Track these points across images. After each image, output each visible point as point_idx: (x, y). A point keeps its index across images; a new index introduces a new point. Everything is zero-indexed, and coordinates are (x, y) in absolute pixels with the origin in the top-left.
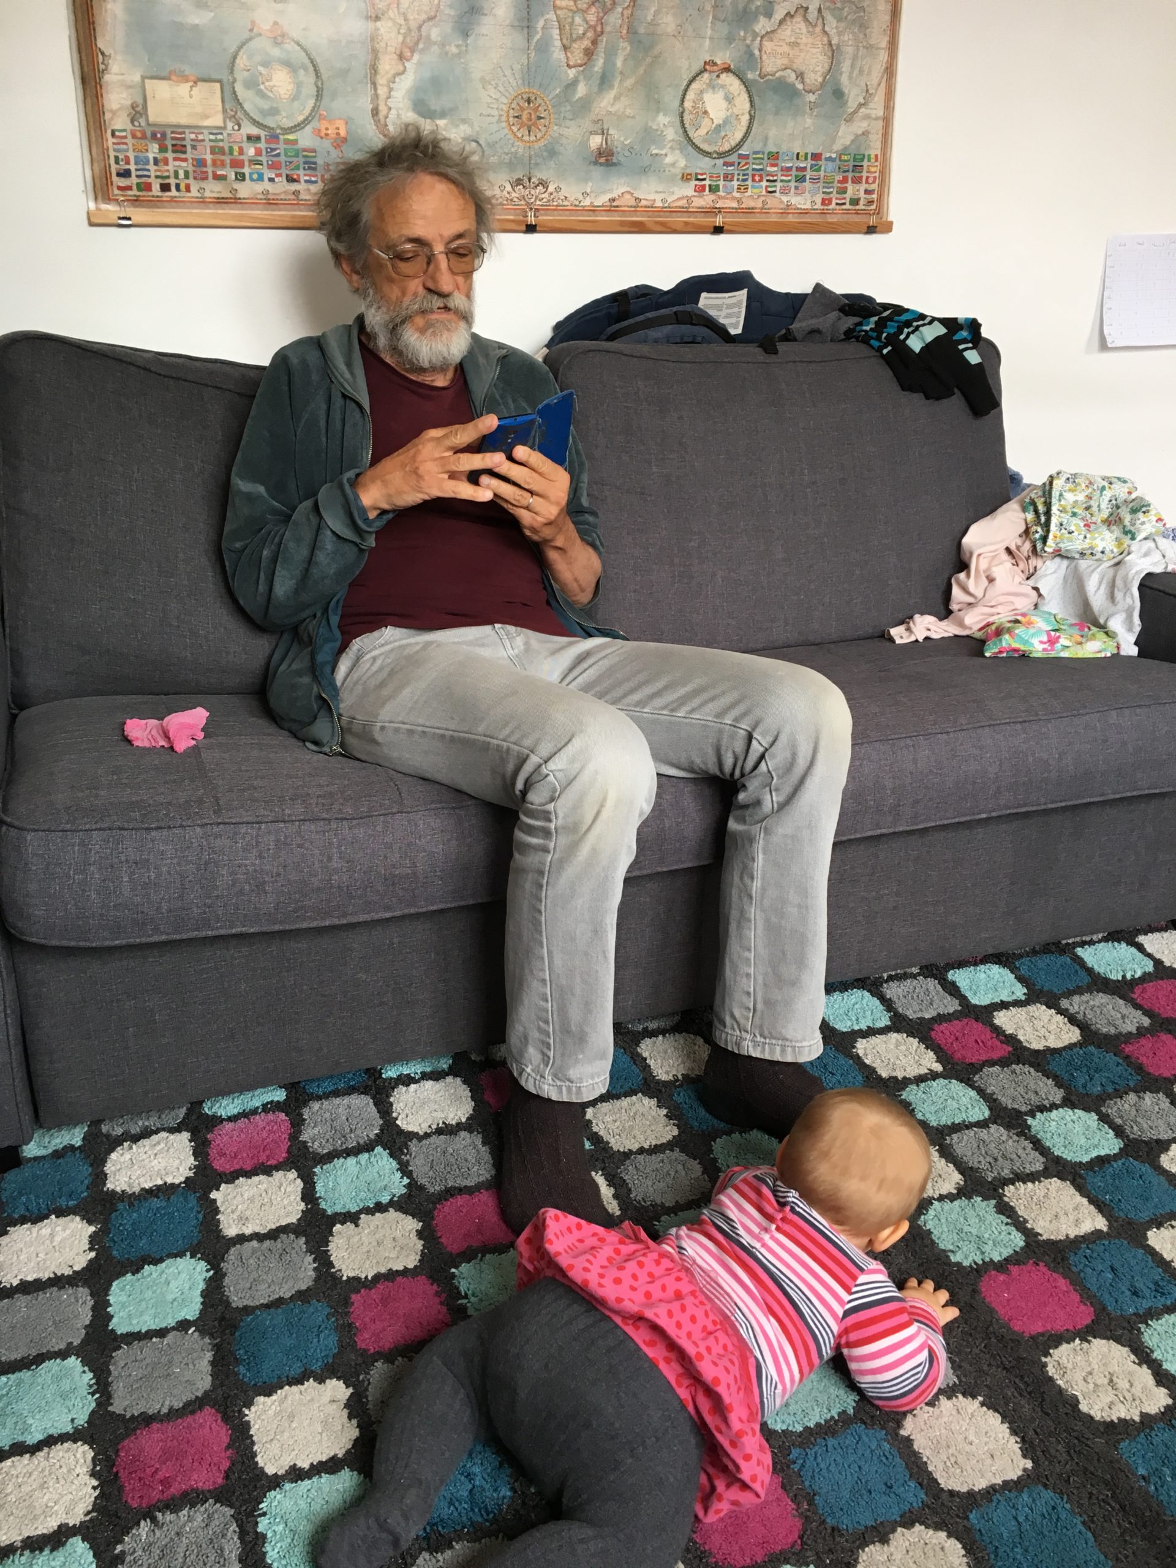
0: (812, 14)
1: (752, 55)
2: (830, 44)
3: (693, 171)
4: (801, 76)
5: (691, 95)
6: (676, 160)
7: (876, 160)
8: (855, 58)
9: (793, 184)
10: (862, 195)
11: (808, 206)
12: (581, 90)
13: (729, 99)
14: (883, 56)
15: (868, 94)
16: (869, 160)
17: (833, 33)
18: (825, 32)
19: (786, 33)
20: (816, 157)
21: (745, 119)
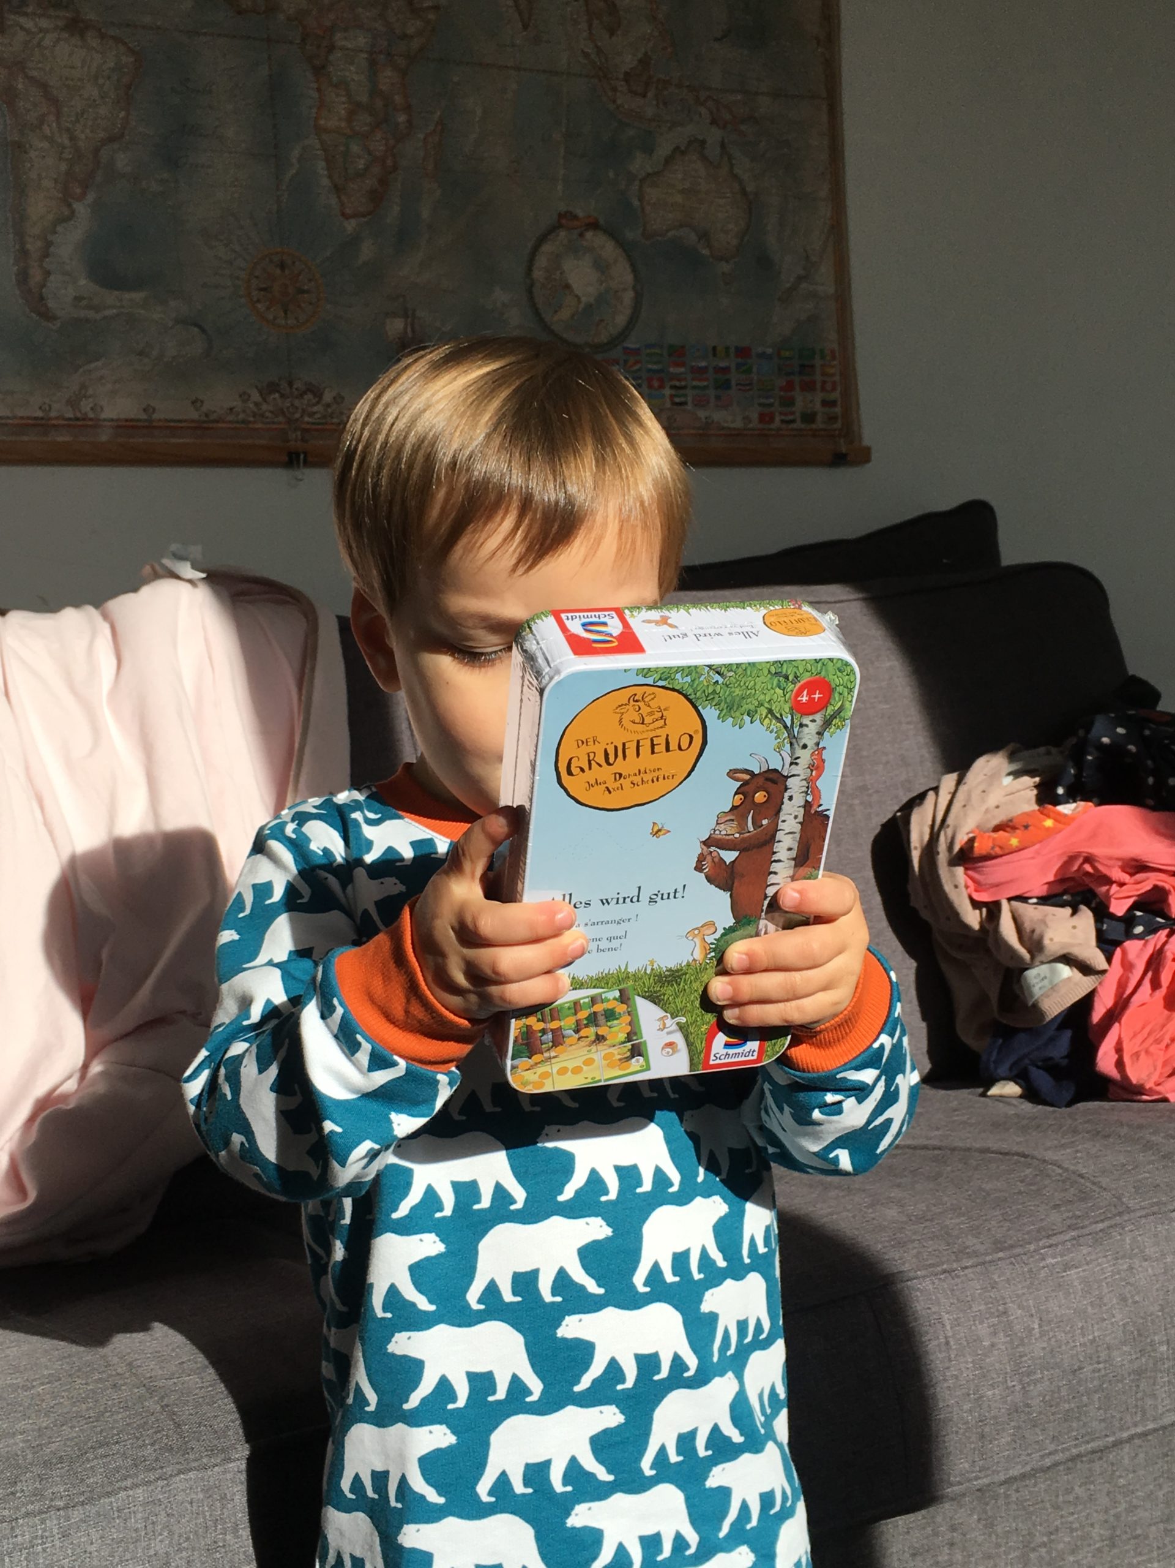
0: (713, 151)
1: (629, 205)
2: (744, 192)
4: (704, 236)
5: (542, 261)
7: (834, 358)
8: (783, 212)
9: (712, 393)
10: (818, 406)
11: (739, 424)
12: (367, 251)
13: (602, 267)
14: (825, 209)
15: (810, 263)
16: (823, 357)
17: (746, 176)
18: (735, 177)
20: (743, 352)
21: (628, 297)
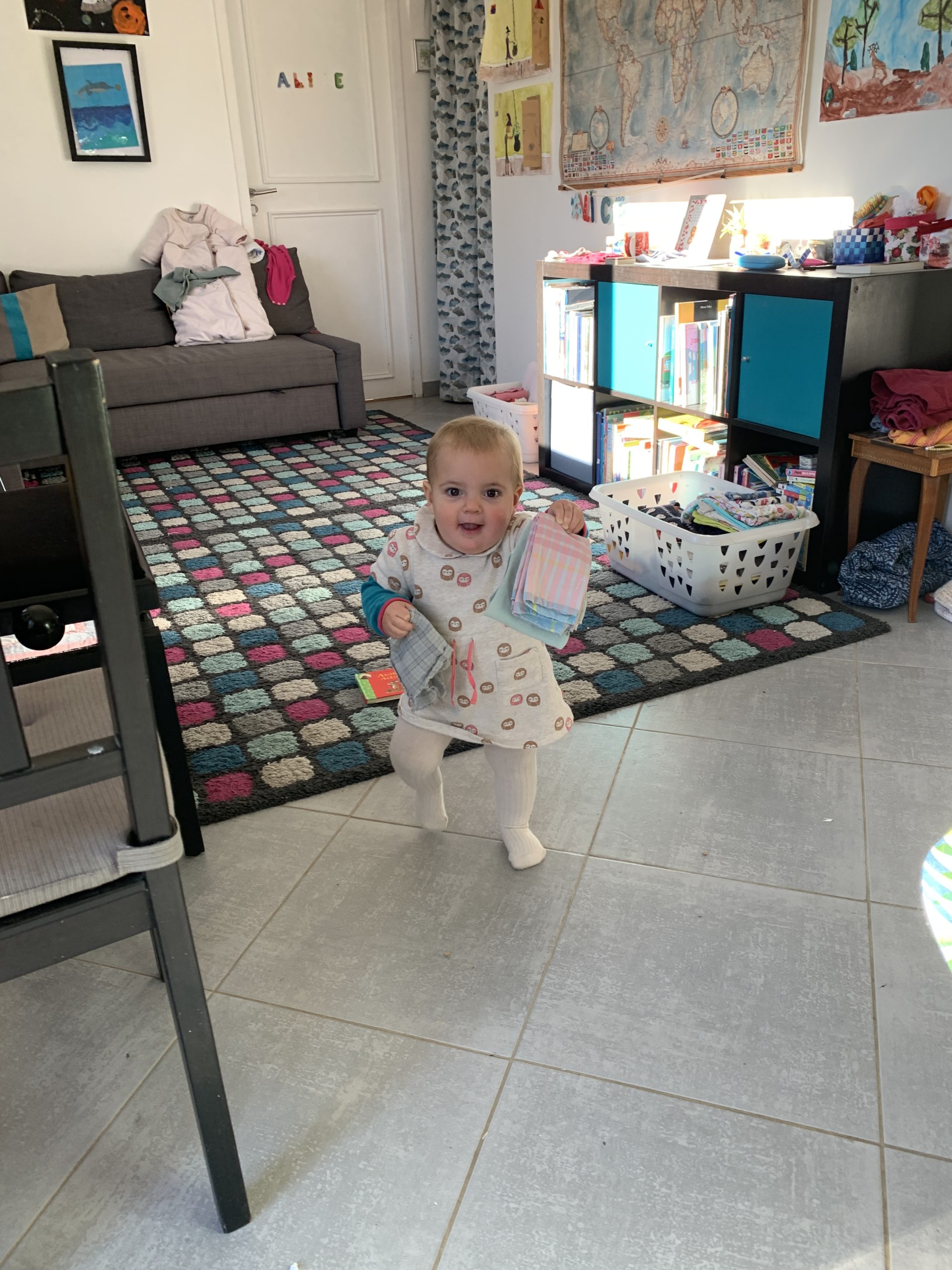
0: (765, 49)
1: (739, 79)
2: (772, 64)
3: (715, 147)
4: (759, 86)
5: (715, 107)
6: (710, 141)
7: (791, 128)
8: (783, 68)
9: (755, 148)
10: (786, 150)
11: (761, 160)
12: (679, 113)
13: (729, 106)
14: (797, 64)
15: (788, 89)
16: (787, 129)
17: (773, 57)
18: (770, 58)
19: (753, 64)
20: (764, 131)
21: (735, 115)
